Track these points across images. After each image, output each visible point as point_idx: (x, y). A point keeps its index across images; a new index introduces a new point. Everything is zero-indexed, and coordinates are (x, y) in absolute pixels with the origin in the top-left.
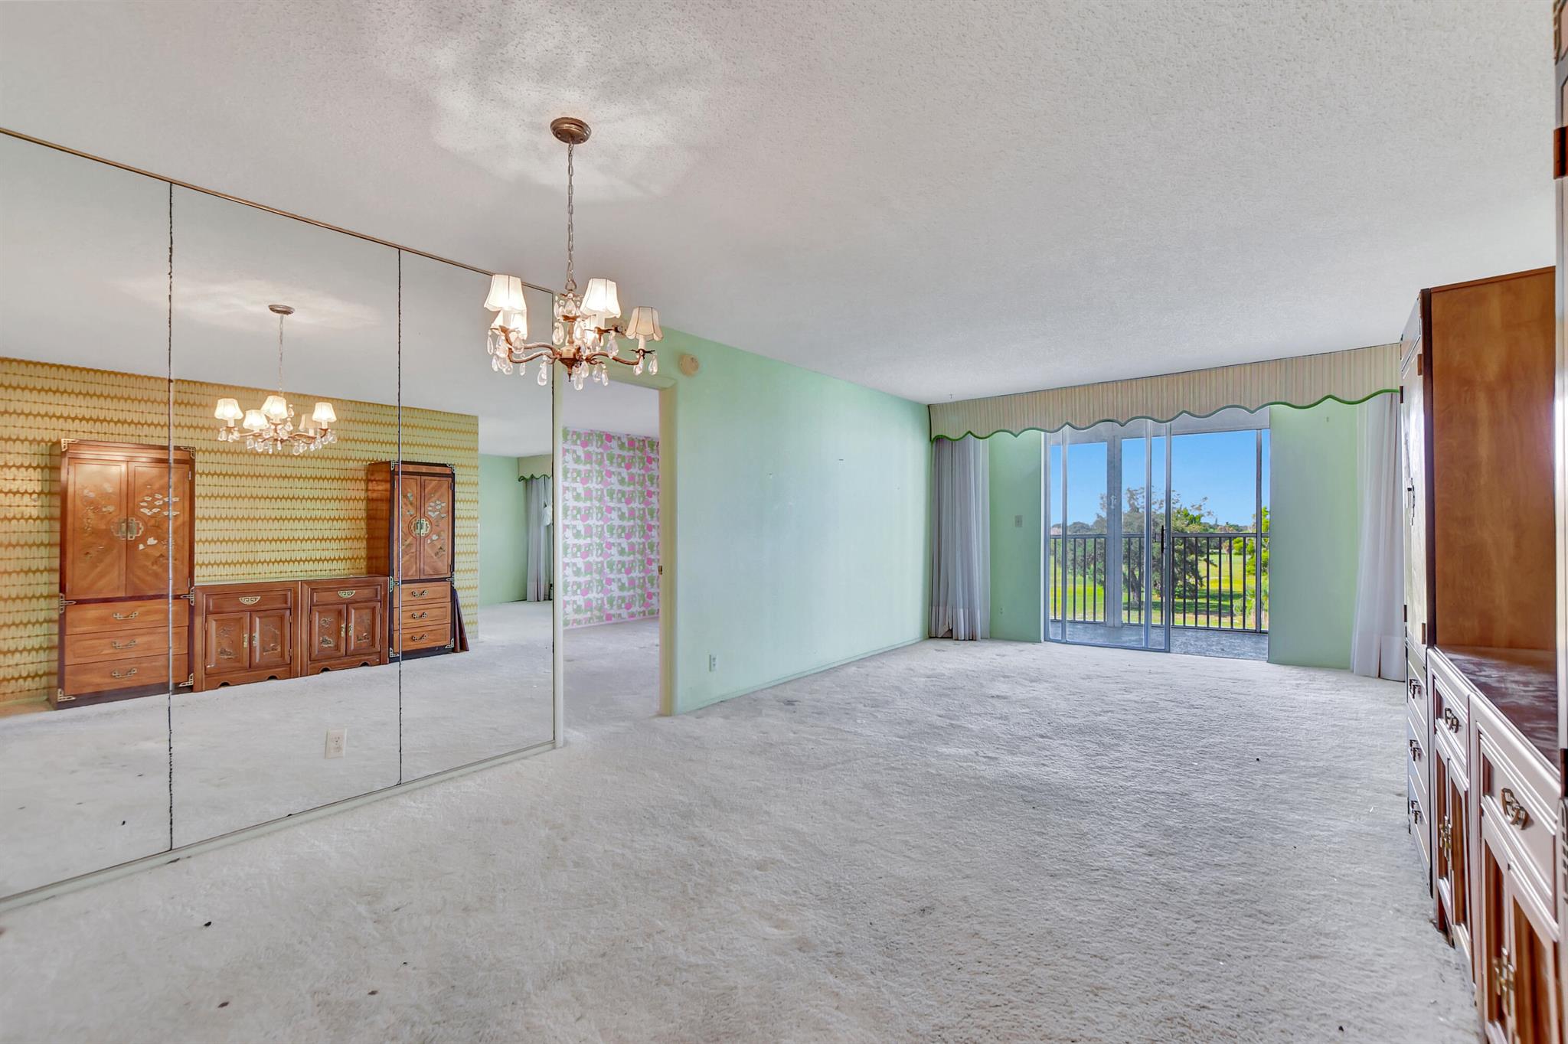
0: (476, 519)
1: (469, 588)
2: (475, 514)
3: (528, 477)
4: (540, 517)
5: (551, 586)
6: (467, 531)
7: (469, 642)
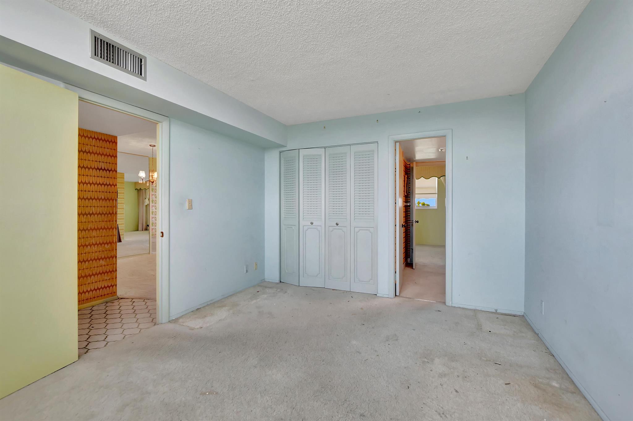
0: (123, 203)
1: (121, 224)
2: (123, 202)
3: (139, 189)
4: (143, 202)
5: (148, 226)
6: (121, 207)
7: (122, 240)
